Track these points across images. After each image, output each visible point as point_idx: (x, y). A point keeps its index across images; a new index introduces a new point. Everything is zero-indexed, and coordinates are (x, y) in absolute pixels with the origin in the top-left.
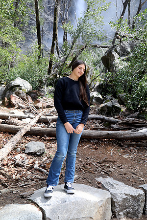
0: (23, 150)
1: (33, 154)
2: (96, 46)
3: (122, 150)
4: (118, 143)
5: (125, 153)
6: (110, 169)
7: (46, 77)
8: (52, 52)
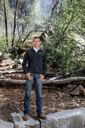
2: (37, 31)
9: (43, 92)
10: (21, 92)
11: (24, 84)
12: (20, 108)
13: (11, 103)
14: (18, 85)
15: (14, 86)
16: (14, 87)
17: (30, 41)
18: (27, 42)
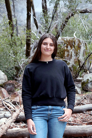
2: (85, 12)
7: (23, 61)
8: (28, 27)
17: (68, 38)
18: (63, 41)
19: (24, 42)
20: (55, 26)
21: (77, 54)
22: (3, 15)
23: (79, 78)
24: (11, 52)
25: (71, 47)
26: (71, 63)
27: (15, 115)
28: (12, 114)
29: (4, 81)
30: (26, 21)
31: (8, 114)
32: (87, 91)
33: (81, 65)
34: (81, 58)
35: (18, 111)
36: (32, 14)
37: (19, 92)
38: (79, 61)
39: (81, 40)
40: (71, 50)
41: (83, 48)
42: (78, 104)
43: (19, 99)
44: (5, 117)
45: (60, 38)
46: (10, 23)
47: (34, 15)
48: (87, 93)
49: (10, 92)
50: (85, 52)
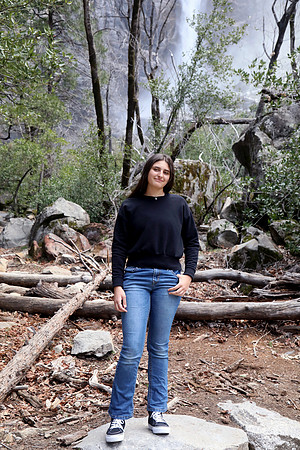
0: (67, 349)
1: (89, 357)
3: (277, 343)
4: (269, 329)
5: (284, 348)
6: (250, 384)
7: (117, 194)
8: (128, 140)
9: (296, 344)
10: (220, 342)
11: (223, 315)
12: (238, 391)
13: (201, 375)
14: (202, 321)
15: (187, 323)
16: (188, 326)
17: (190, 162)
18: (181, 166)
19: (120, 164)
20: (170, 141)
21: (202, 187)
22: (90, 120)
23: (203, 226)
24: (99, 177)
25: (194, 176)
26: (193, 200)
27: (99, 278)
28: (94, 276)
29: (84, 223)
30: (125, 131)
31: (87, 276)
32: (215, 247)
33: (208, 205)
34: (209, 194)
35: (103, 273)
36: (135, 121)
37: (108, 242)
38: (205, 199)
39: (210, 166)
40: (194, 181)
41: (212, 179)
42: (201, 267)
43: (106, 253)
44: (82, 280)
45: (177, 160)
46: (100, 133)
47: (139, 123)
48: (215, 251)
49: (92, 241)
50: (215, 185)
